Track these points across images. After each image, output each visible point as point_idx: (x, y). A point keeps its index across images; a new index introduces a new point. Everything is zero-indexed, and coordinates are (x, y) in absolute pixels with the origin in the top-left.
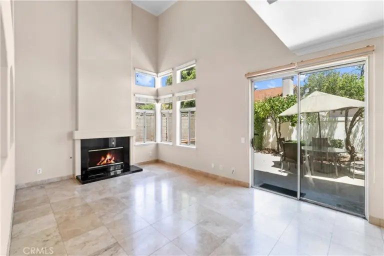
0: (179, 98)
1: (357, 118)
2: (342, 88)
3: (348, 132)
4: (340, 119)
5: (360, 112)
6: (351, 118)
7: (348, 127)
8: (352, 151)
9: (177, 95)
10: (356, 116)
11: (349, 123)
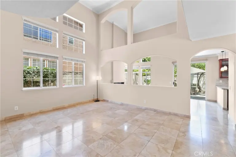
0: (142, 68)
1: (201, 76)
2: (197, 66)
3: (198, 81)
4: (195, 76)
5: (202, 74)
6: (199, 76)
7: (198, 79)
8: (199, 88)
9: (141, 67)
10: (201, 75)
11: (199, 78)
